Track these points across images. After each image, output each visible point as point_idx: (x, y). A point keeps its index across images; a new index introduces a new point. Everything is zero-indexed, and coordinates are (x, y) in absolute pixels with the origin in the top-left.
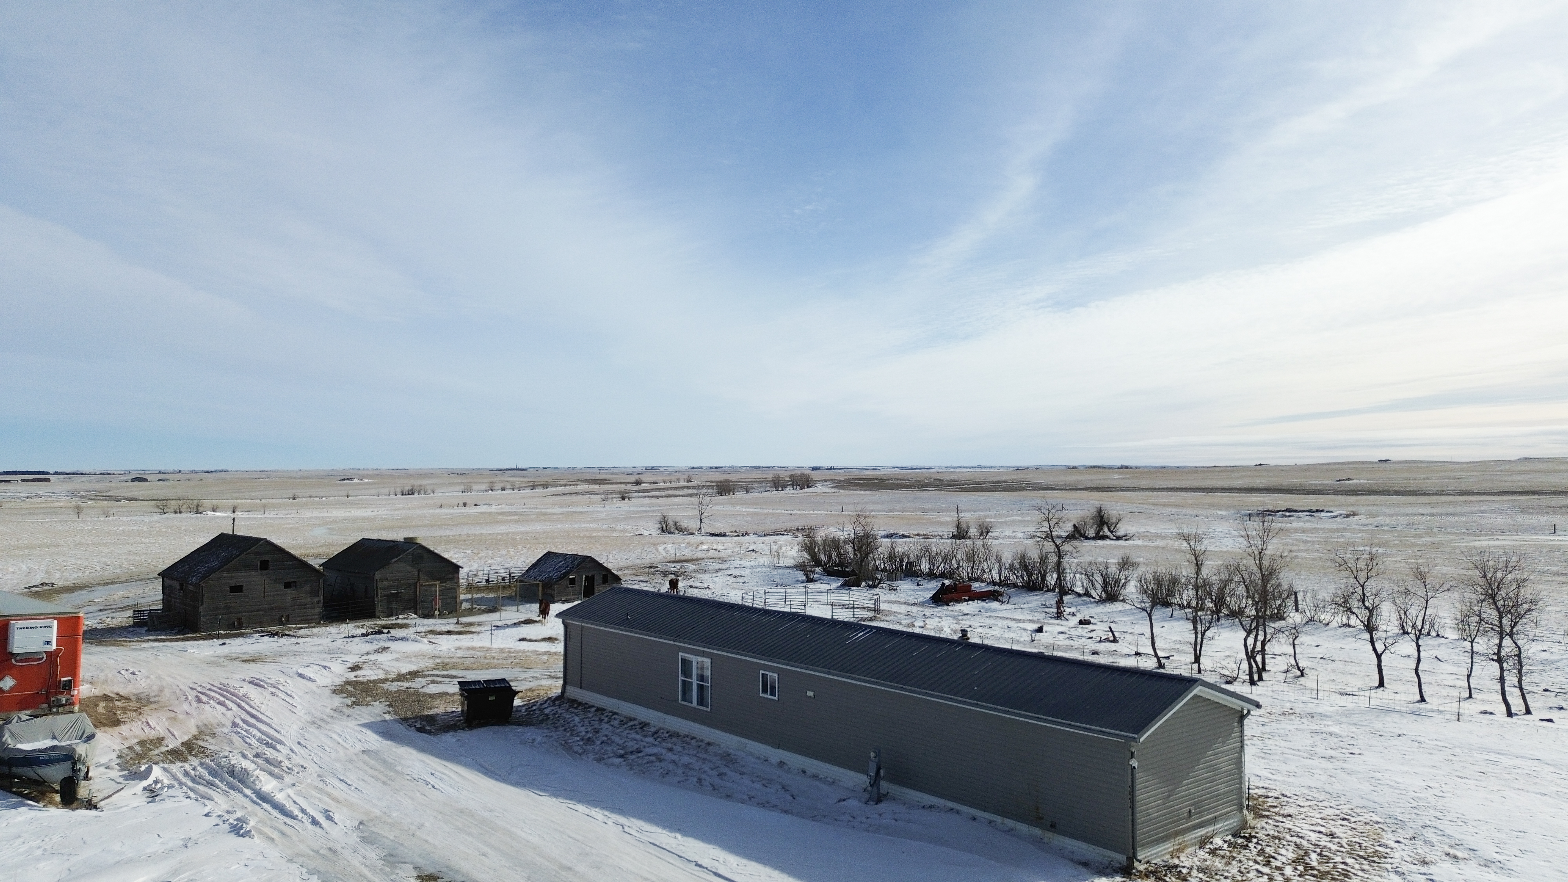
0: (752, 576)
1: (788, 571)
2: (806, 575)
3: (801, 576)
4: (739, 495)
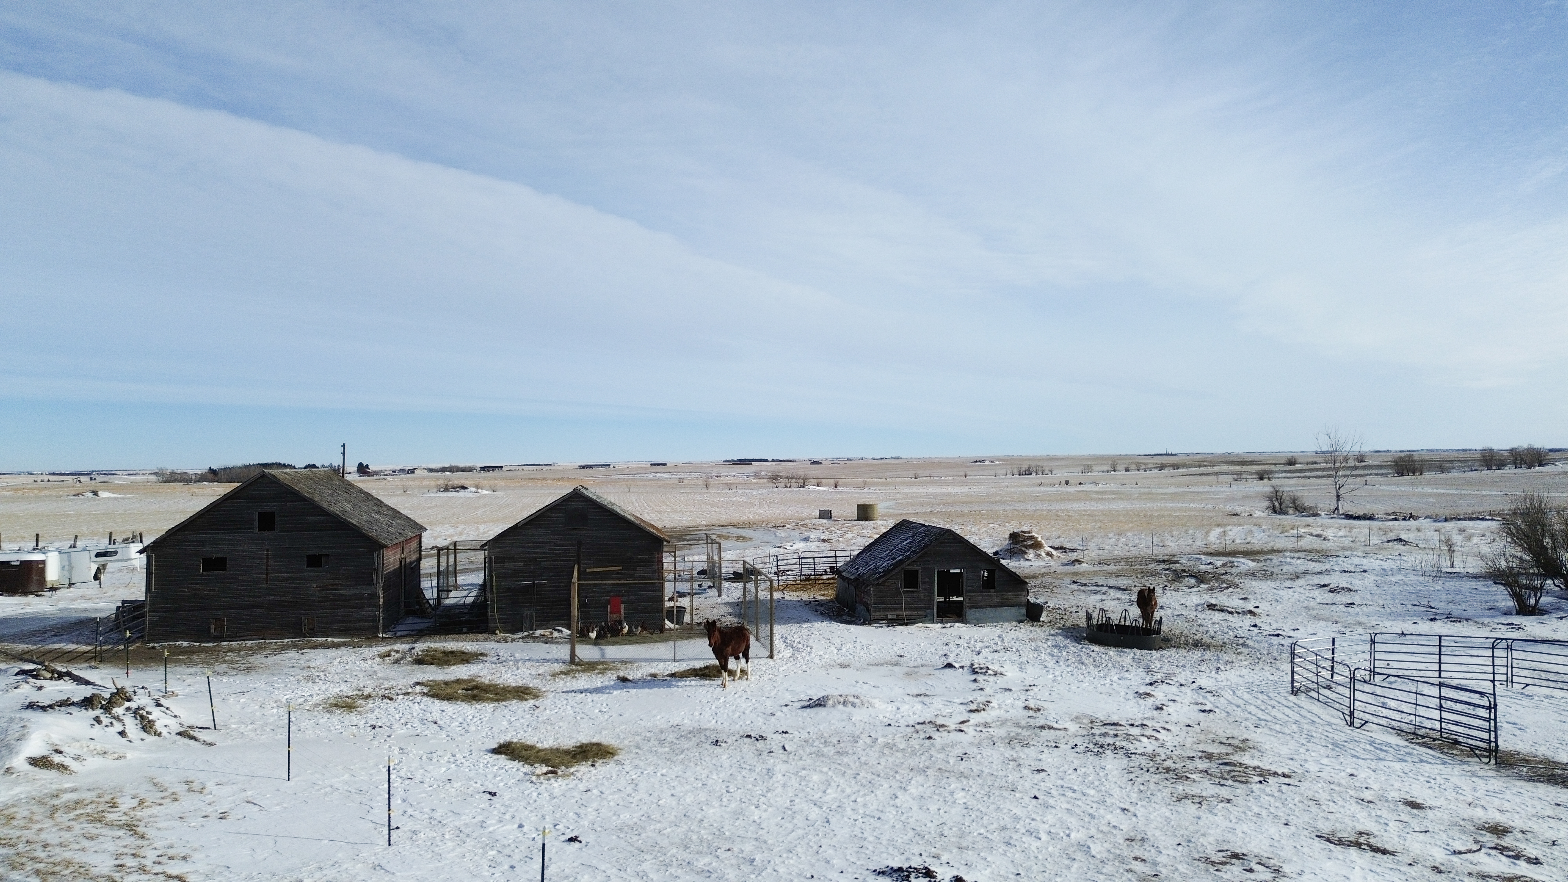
0: (1379, 591)
1: (1474, 584)
2: (1516, 596)
3: (1503, 598)
4: (1427, 475)
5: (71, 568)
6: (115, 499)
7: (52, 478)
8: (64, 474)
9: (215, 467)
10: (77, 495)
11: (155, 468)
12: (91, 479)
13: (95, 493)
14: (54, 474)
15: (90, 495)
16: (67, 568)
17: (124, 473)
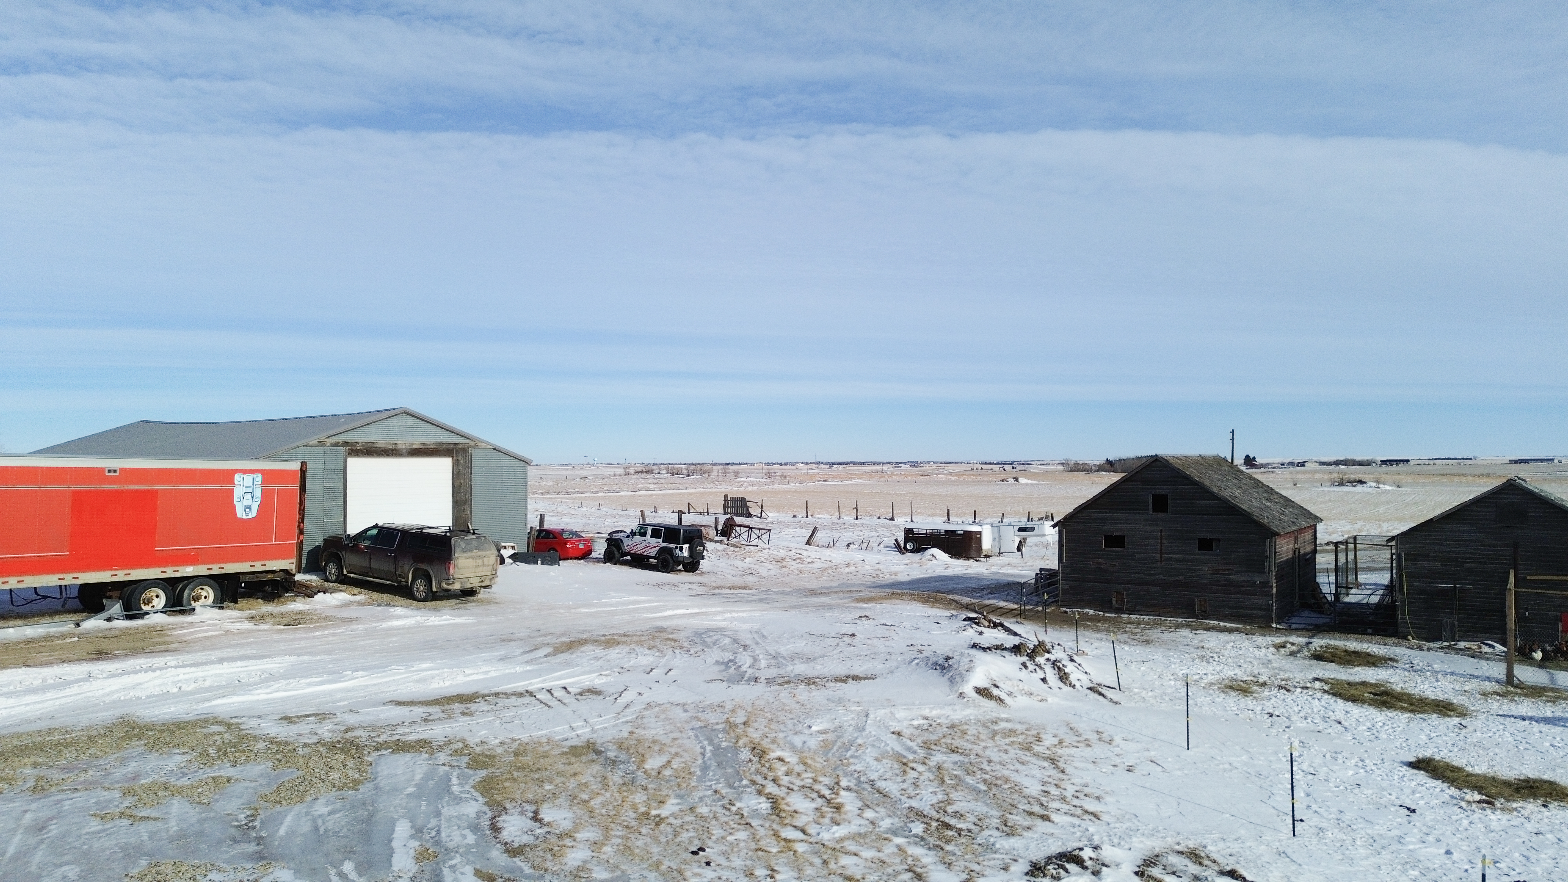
5: (1000, 540)
6: (1031, 485)
7: (984, 466)
8: (993, 464)
9: (1111, 459)
10: (1003, 481)
11: (1062, 459)
12: (1013, 468)
13: (1016, 480)
14: (986, 463)
15: (1012, 481)
16: (997, 539)
17: (1038, 463)
